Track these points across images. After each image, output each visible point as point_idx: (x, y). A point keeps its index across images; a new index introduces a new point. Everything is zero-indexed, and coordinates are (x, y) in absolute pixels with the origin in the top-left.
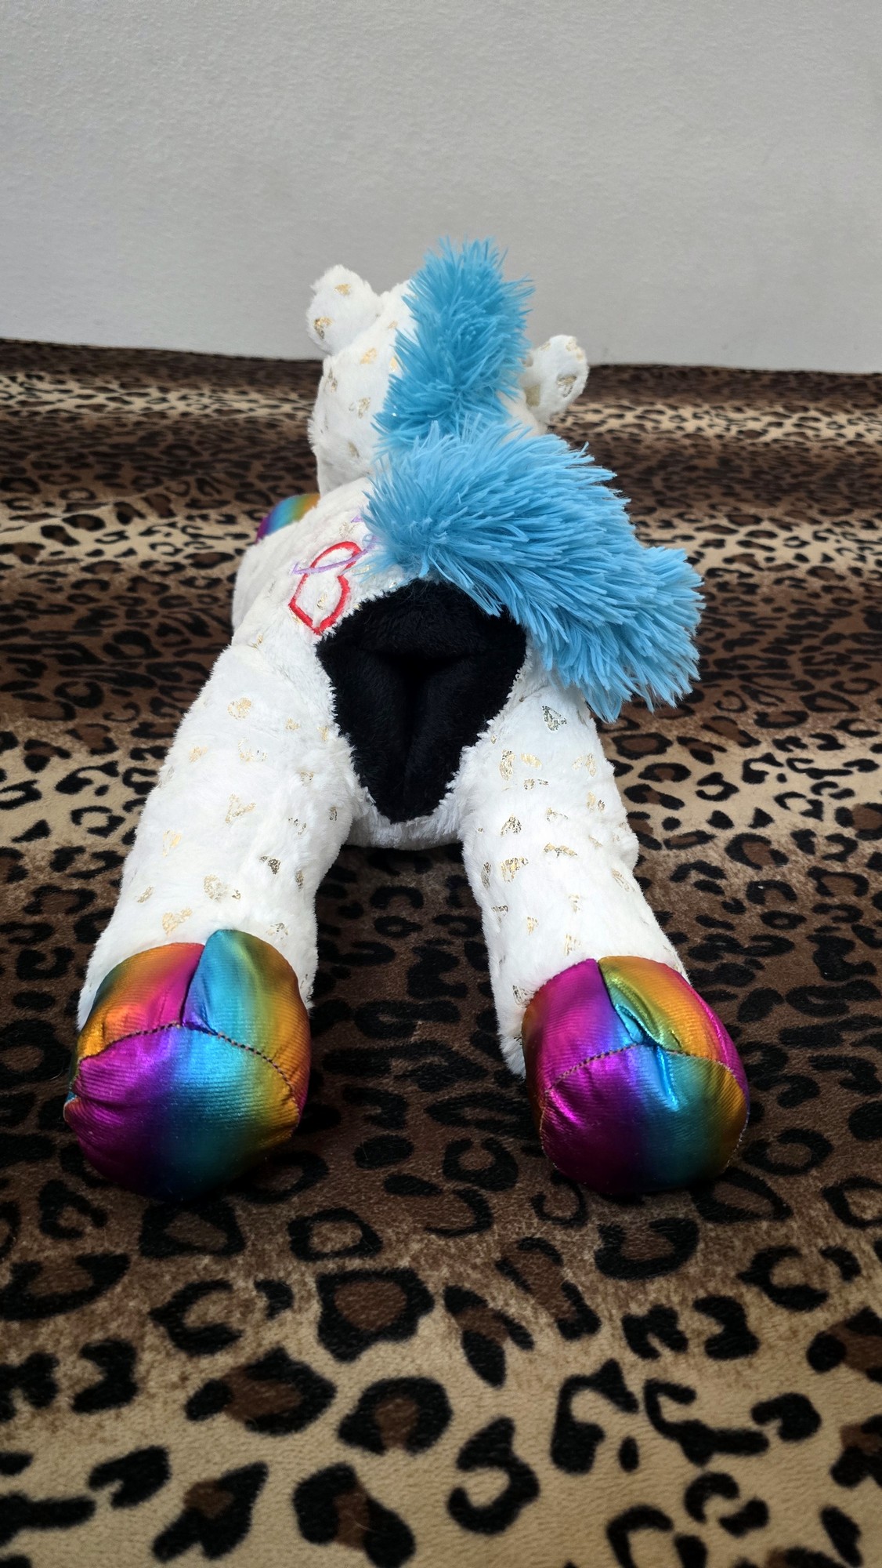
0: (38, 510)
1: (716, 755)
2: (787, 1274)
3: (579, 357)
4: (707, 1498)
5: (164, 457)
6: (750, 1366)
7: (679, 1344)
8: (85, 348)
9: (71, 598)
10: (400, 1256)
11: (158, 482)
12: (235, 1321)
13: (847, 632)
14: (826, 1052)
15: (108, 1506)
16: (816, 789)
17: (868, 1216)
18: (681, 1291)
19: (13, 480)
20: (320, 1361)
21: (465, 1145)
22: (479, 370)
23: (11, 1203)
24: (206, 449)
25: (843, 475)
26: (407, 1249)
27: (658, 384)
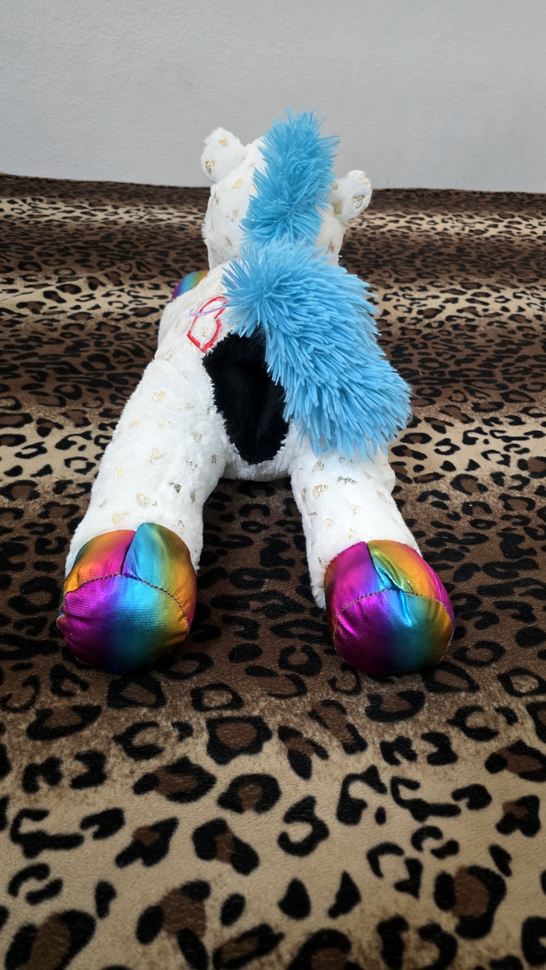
0: (41, 282)
1: (447, 428)
2: (475, 721)
3: (366, 184)
4: (424, 839)
5: (116, 249)
6: (453, 769)
7: (412, 757)
8: (67, 181)
9: (62, 335)
10: (254, 709)
11: (113, 264)
12: (160, 743)
13: (531, 354)
14: (504, 599)
15: (91, 838)
16: (507, 448)
17: (523, 690)
18: (414, 729)
19: (26, 263)
20: (208, 764)
21: (291, 650)
22: (304, 192)
23: (35, 676)
24: (141, 243)
25: (534, 258)
26: (258, 705)
27: (421, 201)
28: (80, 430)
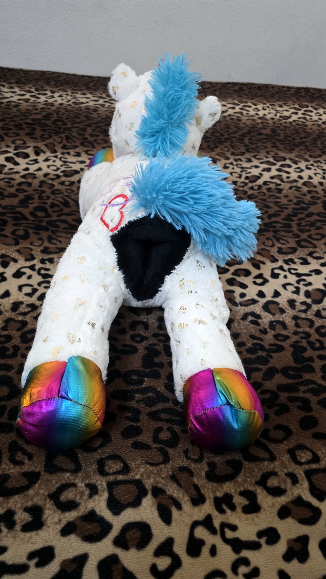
0: (4, 149)
1: (262, 265)
2: (273, 482)
3: (218, 106)
4: (239, 566)
5: (52, 125)
6: (257, 516)
7: (233, 508)
8: (21, 70)
9: (17, 190)
10: (136, 474)
11: (50, 137)
12: (78, 500)
13: (315, 212)
14: (293, 395)
15: (34, 567)
16: (298, 282)
17: (303, 461)
18: (235, 487)
20: (107, 515)
21: (161, 429)
22: (178, 114)
24: (69, 121)
25: (319, 138)
26: (139, 471)
27: (249, 92)
28: (29, 264)
